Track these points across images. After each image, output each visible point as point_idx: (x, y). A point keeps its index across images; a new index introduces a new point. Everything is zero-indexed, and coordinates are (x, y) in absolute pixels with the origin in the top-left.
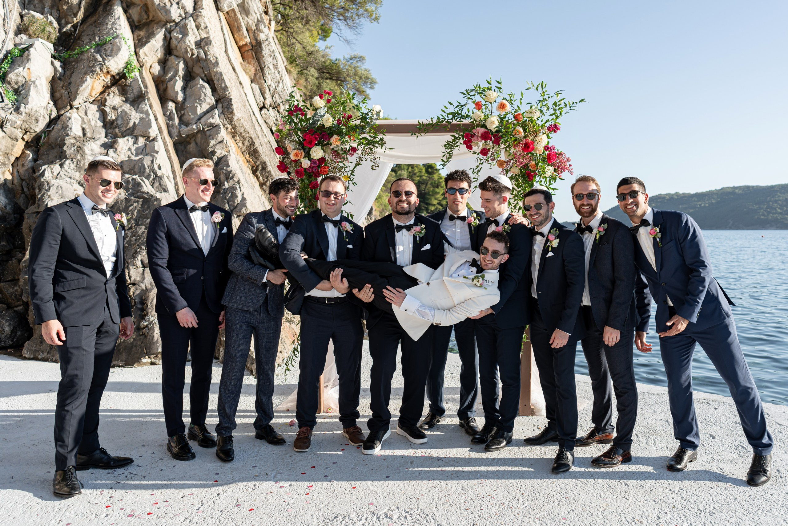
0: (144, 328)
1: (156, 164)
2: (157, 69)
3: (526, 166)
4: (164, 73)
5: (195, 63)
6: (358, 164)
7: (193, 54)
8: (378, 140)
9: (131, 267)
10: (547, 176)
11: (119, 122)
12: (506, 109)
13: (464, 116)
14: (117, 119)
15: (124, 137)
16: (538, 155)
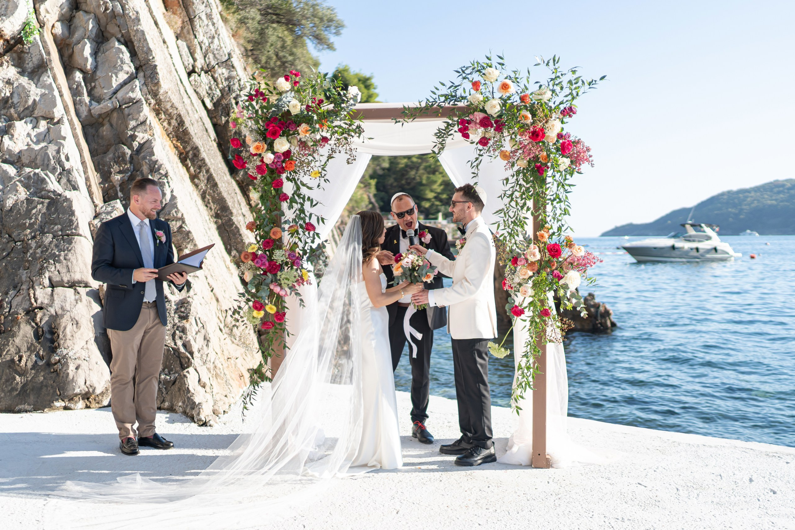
0: (56, 364)
1: (63, 153)
2: (59, 29)
3: (536, 158)
4: (70, 34)
5: (109, 20)
6: (330, 157)
7: (106, 9)
8: (354, 127)
9: (37, 287)
10: (561, 170)
11: (15, 100)
12: (509, 90)
13: (459, 98)
14: (11, 94)
15: (21, 119)
16: (551, 144)
